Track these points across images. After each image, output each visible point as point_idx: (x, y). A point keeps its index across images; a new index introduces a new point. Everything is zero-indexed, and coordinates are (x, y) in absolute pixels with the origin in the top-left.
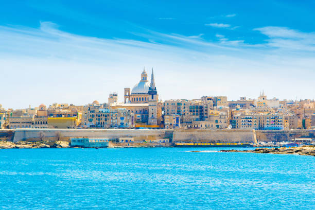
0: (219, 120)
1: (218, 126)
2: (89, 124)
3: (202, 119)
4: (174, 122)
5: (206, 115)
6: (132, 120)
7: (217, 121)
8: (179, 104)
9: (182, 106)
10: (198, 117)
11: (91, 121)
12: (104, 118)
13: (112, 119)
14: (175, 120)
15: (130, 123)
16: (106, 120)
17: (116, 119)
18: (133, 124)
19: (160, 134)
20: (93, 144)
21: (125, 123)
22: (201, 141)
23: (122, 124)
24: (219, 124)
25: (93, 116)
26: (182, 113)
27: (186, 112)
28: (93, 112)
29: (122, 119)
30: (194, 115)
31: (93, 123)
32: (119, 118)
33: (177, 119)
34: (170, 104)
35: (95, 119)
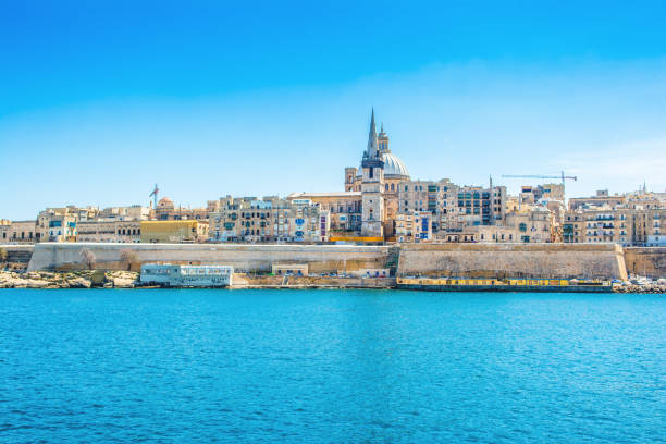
0: (529, 225)
1: (526, 239)
2: (225, 233)
3: (487, 222)
4: (417, 228)
5: (496, 214)
6: (323, 227)
7: (523, 227)
8: (432, 188)
9: (440, 193)
10: (479, 218)
11: (229, 227)
12: (258, 221)
13: (277, 222)
14: (420, 224)
15: (318, 232)
16: (263, 225)
17: (286, 222)
18: (323, 233)
19: (377, 256)
20: (191, 278)
21: (306, 233)
22: (470, 274)
23: (299, 234)
24: (528, 233)
25: (234, 217)
26: (439, 209)
27: (449, 206)
28: (235, 207)
29: (299, 222)
30: (468, 213)
31: (235, 232)
32: (292, 221)
33: (425, 222)
34: (411, 188)
35: (238, 222)
